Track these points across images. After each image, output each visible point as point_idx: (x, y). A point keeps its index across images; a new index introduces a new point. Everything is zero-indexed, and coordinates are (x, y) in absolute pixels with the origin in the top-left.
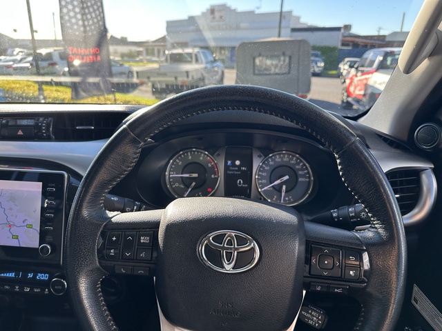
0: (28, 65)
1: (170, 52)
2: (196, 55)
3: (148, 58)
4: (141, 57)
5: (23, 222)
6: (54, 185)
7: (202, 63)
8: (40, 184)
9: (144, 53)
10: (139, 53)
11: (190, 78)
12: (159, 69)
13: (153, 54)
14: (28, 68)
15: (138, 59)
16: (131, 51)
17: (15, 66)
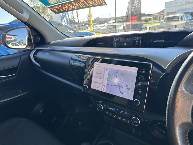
0: (106, 28)
1: (167, 17)
2: (181, 17)
3: (154, 21)
4: (150, 21)
5: (126, 86)
6: (144, 70)
7: (185, 21)
8: (137, 68)
9: (152, 19)
10: (150, 19)
11: (177, 28)
12: (160, 25)
13: (156, 19)
14: (106, 29)
15: (149, 22)
16: (146, 19)
17: (102, 28)
